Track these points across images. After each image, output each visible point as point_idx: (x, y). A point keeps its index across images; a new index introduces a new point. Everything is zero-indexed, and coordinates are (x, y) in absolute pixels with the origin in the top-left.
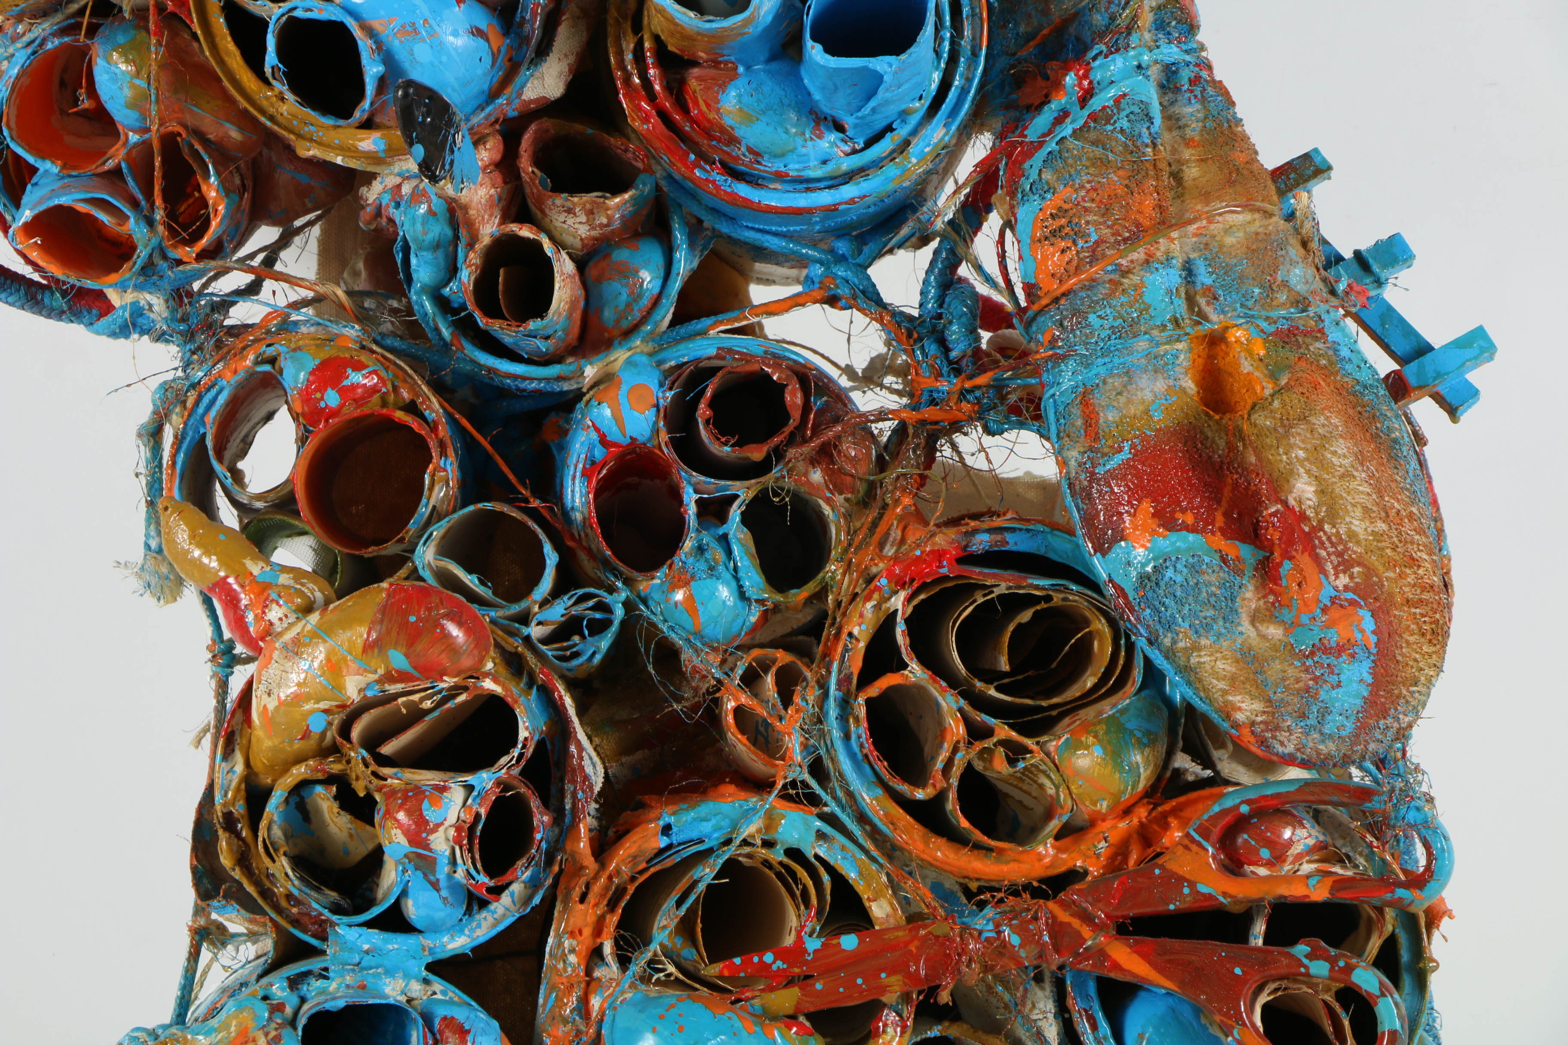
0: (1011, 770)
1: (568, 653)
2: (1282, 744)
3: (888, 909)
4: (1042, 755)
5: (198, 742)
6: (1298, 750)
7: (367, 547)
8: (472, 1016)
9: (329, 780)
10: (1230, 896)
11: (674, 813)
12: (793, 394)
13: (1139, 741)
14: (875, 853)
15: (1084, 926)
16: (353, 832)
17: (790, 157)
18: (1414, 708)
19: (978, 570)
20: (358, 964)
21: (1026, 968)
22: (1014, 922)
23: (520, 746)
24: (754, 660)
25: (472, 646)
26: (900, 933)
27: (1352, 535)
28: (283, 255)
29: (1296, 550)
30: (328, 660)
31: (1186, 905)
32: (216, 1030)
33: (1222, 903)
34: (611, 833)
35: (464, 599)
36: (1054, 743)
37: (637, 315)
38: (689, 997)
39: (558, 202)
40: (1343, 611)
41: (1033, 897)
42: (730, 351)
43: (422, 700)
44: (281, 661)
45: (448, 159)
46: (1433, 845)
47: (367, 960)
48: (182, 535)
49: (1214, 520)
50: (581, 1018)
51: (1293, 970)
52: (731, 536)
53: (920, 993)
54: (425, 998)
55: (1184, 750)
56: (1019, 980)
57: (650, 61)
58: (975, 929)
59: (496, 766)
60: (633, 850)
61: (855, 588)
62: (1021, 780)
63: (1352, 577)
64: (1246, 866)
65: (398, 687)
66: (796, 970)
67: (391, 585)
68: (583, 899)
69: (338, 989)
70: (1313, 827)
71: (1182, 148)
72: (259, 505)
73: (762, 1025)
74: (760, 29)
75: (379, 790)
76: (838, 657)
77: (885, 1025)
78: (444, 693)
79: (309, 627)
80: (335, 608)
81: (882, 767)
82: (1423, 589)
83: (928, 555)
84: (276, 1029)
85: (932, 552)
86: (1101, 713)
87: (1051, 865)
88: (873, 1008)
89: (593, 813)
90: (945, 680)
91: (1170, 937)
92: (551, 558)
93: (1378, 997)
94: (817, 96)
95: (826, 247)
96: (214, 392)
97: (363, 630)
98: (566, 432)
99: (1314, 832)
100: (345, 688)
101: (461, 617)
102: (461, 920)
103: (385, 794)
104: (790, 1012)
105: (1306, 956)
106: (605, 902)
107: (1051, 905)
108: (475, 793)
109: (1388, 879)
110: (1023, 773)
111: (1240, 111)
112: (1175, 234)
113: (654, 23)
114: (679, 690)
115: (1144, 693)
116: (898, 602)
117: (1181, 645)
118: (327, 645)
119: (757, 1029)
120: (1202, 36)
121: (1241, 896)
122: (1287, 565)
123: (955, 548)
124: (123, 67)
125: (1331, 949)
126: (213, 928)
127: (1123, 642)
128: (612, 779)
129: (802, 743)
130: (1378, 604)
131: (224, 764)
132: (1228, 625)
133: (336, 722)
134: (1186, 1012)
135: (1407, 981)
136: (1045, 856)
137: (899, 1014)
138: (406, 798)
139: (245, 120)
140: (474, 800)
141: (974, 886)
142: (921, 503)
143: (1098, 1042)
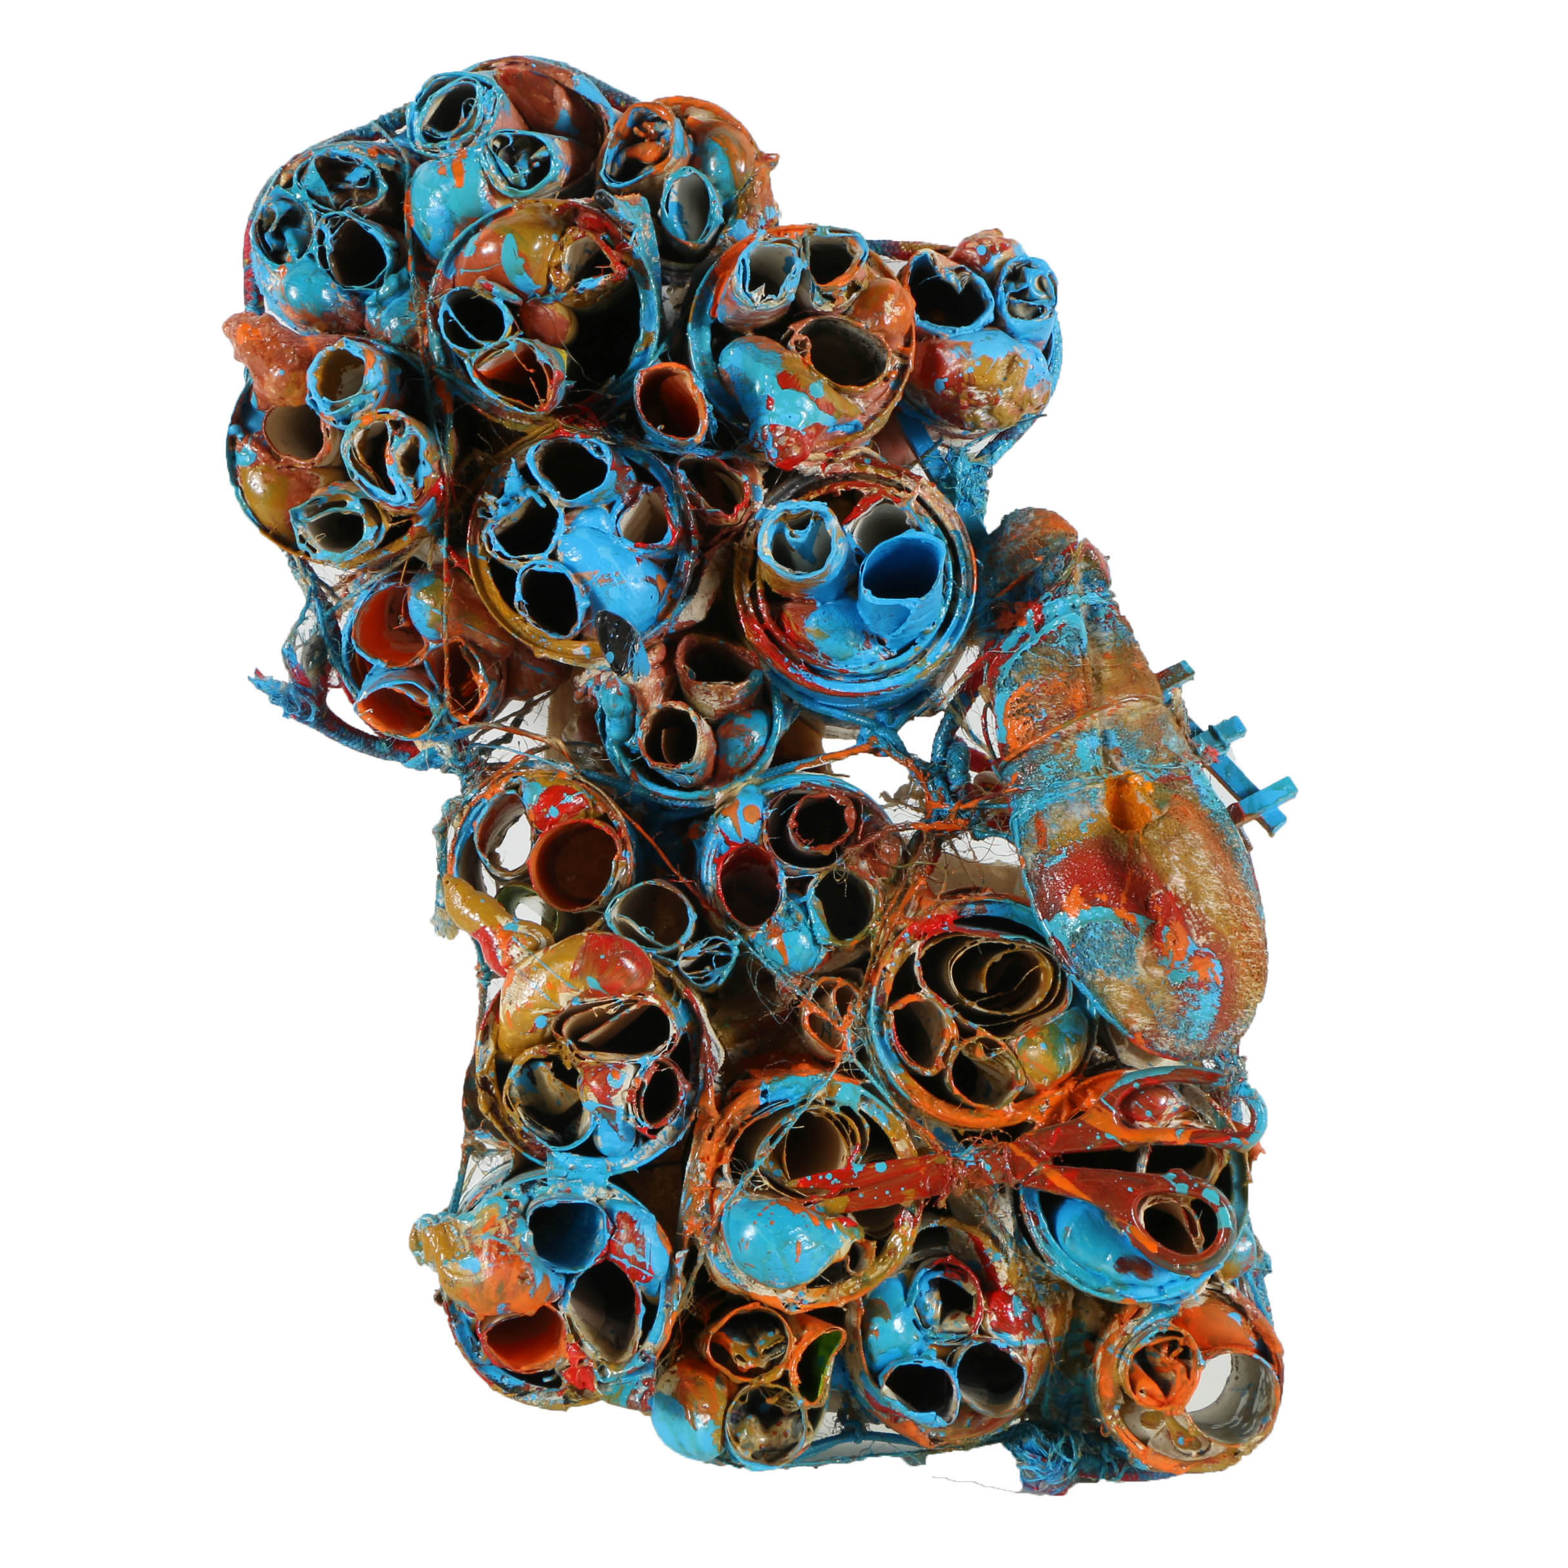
0: (987, 1057)
1: (703, 977)
2: (1162, 1045)
3: (906, 1146)
4: (1007, 1048)
6: (1171, 1047)
7: (576, 907)
8: (638, 1211)
9: (548, 1059)
10: (1126, 1141)
11: (769, 1083)
12: (850, 813)
13: (1069, 1041)
14: (898, 1110)
15: (1033, 1159)
16: (563, 1092)
17: (850, 660)
19: (967, 928)
20: (566, 1176)
21: (995, 1185)
22: (987, 1156)
23: (670, 1039)
24: (822, 983)
25: (641, 974)
26: (914, 1162)
27: (1208, 911)
28: (526, 717)
29: (1172, 920)
30: (548, 982)
31: (1098, 1147)
32: (475, 1218)
33: (1120, 1145)
34: (728, 1094)
35: (636, 943)
36: (1015, 1040)
37: (749, 760)
38: (778, 1202)
39: (700, 687)
40: (1202, 960)
41: (1000, 1140)
42: (810, 784)
43: (608, 1008)
44: (519, 982)
45: (630, 661)
46: (1255, 1109)
47: (572, 1174)
48: (457, 899)
49: (1120, 899)
50: (708, 1213)
51: (1165, 1189)
52: (808, 903)
53: (926, 1201)
54: (608, 1199)
55: (1098, 1044)
56: (990, 1192)
57: (760, 598)
58: (962, 1160)
59: (655, 1051)
60: (743, 1106)
61: (888, 938)
62: (993, 1063)
63: (1208, 938)
64: (1136, 1122)
65: (592, 1000)
66: (847, 1184)
67: (589, 933)
68: (710, 1137)
69: (553, 1192)
70: (1179, 1096)
71: (1101, 659)
72: (510, 878)
73: (824, 1220)
74: (831, 579)
75: (580, 1066)
76: (876, 983)
77: (903, 1221)
78: (622, 1004)
79: (536, 961)
80: (553, 948)
81: (904, 1055)
82: (1253, 946)
83: (935, 918)
84: (513, 1218)
85: (938, 916)
86: (1045, 1021)
87: (1012, 1119)
88: (895, 1210)
89: (717, 1081)
90: (945, 999)
91: (1087, 1167)
92: (693, 916)
93: (1218, 1206)
94: (867, 622)
95: (871, 716)
96: (479, 806)
97: (571, 964)
98: (703, 834)
99: (1180, 1100)
100: (558, 1000)
101: (633, 954)
102: (631, 1149)
103: (584, 1068)
104: (843, 1211)
105: (1174, 1181)
106: (724, 1139)
107: (1011, 1145)
108: (641, 1069)
109: (1226, 1130)
110: (994, 1059)
111: (1138, 635)
112: (1096, 715)
113: (764, 575)
114: (774, 1002)
115: (1073, 1009)
116: (916, 948)
117: (1098, 980)
118: (548, 972)
119: (821, 1222)
120: (1112, 588)
121: (1133, 1141)
122: (1166, 929)
123: (953, 914)
124: (426, 601)
125: (1190, 1176)
126: (476, 1146)
127: (1060, 976)
128: (731, 1059)
129: (852, 1038)
130: (1224, 956)
131: (482, 1046)
132: (1128, 967)
133: (553, 1022)
134: (1096, 1214)
135: (1236, 1194)
136: (1008, 1113)
137: (912, 1214)
138: (597, 1072)
139: (502, 634)
140: (640, 1073)
141: (962, 1132)
142: (931, 883)
143: (1039, 1232)
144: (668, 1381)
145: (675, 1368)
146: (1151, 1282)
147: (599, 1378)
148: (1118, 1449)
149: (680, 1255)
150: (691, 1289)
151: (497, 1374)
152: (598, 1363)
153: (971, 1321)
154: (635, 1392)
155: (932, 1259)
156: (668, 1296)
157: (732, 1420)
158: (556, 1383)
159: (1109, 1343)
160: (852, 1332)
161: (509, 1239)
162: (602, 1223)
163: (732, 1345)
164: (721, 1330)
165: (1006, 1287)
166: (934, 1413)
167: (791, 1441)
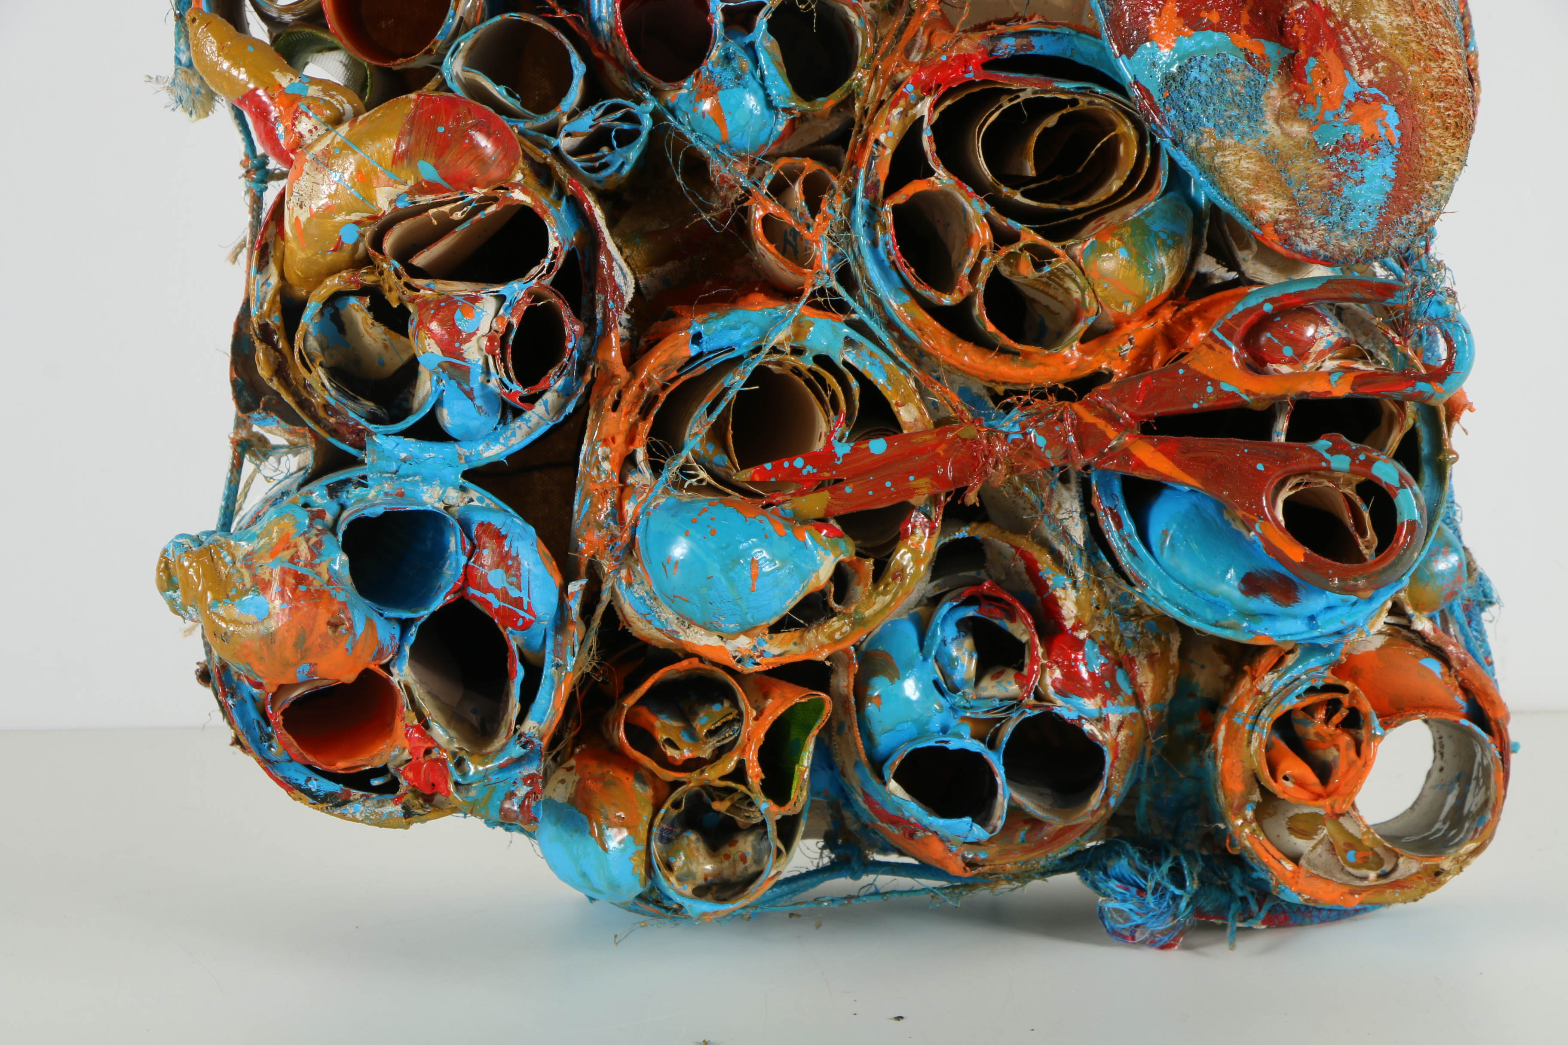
0: (1037, 274)
1: (597, 164)
2: (1305, 241)
3: (916, 413)
4: (1068, 258)
5: (235, 258)
6: (1321, 247)
7: (395, 59)
8: (508, 521)
9: (363, 291)
10: (1253, 394)
11: (704, 322)
13: (1164, 243)
14: (903, 359)
15: (1109, 426)
16: (387, 342)
18: (1437, 202)
19: (1003, 74)
20: (396, 472)
21: (1052, 468)
22: (1040, 424)
23: (550, 256)
24: (782, 169)
25: (501, 157)
26: (928, 437)
27: (1377, 29)
29: (1321, 47)
30: (359, 171)
31: (1210, 404)
32: (258, 536)
33: (1245, 401)
34: (642, 342)
35: (491, 110)
36: (1080, 247)
38: (721, 501)
40: (1367, 107)
41: (1059, 399)
43: (452, 211)
44: (312, 173)
46: (1454, 339)
47: (405, 469)
48: (211, 48)
49: (1239, 19)
50: (615, 523)
51: (1314, 465)
52: (757, 44)
53: (947, 495)
54: (462, 505)
55: (1209, 252)
56: (1046, 481)
58: (1002, 432)
59: (527, 276)
60: (664, 359)
61: (881, 95)
62: (1047, 284)
63: (1376, 72)
64: (1269, 365)
65: (428, 199)
66: (826, 475)
67: (419, 96)
68: (615, 407)
69: (377, 496)
70: (1336, 325)
72: (288, 18)
73: (793, 528)
75: (412, 301)
76: (864, 164)
77: (914, 527)
78: (474, 204)
79: (338, 139)
80: (364, 119)
81: (909, 274)
82: (1448, 83)
83: (953, 60)
84: (317, 535)
85: (958, 57)
86: (1126, 216)
87: (1077, 368)
88: (902, 511)
89: (624, 323)
90: (971, 186)
91: (1194, 436)
92: (579, 68)
93: (1398, 489)
97: (392, 141)
99: (1337, 330)
100: (376, 200)
101: (489, 127)
102: (496, 429)
103: (418, 304)
104: (821, 515)
105: (1328, 451)
106: (637, 410)
107: (1076, 406)
108: (507, 303)
109: (1409, 373)
110: (1049, 278)
114: (708, 200)
115: (1169, 195)
116: (924, 108)
117: (1206, 145)
118: (357, 156)
119: (788, 532)
121: (1263, 393)
122: (1312, 62)
123: (981, 53)
125: (1352, 444)
126: (254, 440)
127: (1148, 144)
128: (643, 290)
129: (830, 251)
130: (1402, 99)
131: (258, 276)
132: (1252, 124)
133: (368, 234)
134: (1210, 509)
135: (1427, 473)
136: (1070, 359)
137: (927, 516)
138: (438, 308)
140: (506, 310)
141: (1000, 389)
142: (947, 9)
143: (1123, 539)
144: (563, 781)
145: (573, 762)
146: (1296, 609)
147: (456, 776)
148: (1255, 875)
149: (575, 587)
150: (593, 640)
151: (300, 775)
152: (454, 754)
153: (1023, 681)
154: (511, 795)
155: (960, 590)
156: (559, 651)
157: (661, 839)
158: (391, 787)
159: (1235, 710)
160: (841, 702)
161: (312, 566)
162: (454, 542)
163: (657, 724)
164: (641, 702)
165: (1075, 628)
166: (968, 820)
167: (753, 869)
